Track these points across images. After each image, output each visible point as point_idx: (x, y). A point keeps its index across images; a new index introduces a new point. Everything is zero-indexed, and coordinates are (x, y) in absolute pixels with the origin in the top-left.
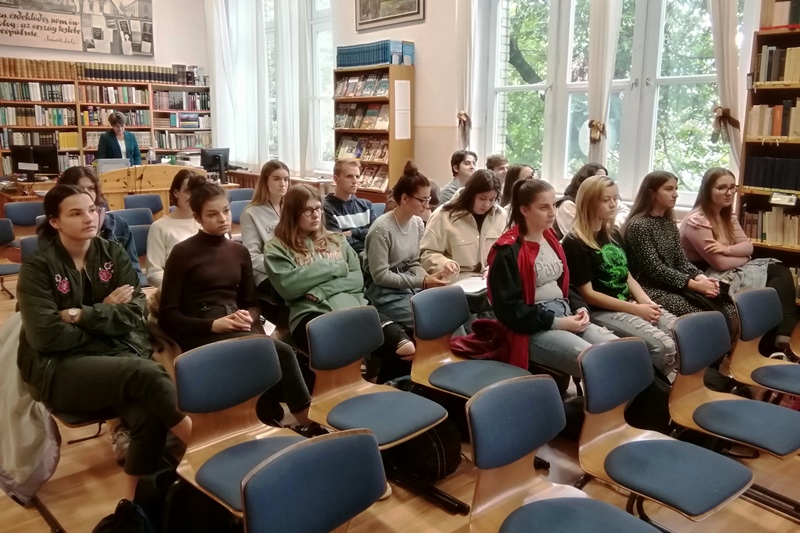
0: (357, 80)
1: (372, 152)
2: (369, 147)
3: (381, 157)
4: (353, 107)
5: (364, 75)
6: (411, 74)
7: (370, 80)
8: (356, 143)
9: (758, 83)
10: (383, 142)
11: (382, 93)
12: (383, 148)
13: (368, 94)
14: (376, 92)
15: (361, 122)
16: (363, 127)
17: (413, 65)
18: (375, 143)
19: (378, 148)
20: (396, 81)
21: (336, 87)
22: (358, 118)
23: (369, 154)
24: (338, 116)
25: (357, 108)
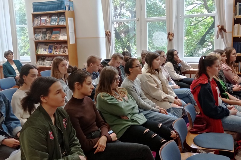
0: (46, 18)
1: (58, 50)
2: (56, 48)
3: (64, 52)
4: (44, 30)
5: (50, 15)
6: (73, 15)
7: (54, 18)
8: (48, 47)
9: (236, 16)
10: (63, 46)
11: (62, 23)
12: (64, 48)
13: (54, 24)
14: (58, 23)
15: (50, 37)
16: (52, 39)
17: (73, 11)
18: (59, 46)
19: (61, 48)
20: (68, 18)
21: (33, 21)
22: (48, 35)
23: (56, 51)
24: (36, 35)
25: (47, 30)
